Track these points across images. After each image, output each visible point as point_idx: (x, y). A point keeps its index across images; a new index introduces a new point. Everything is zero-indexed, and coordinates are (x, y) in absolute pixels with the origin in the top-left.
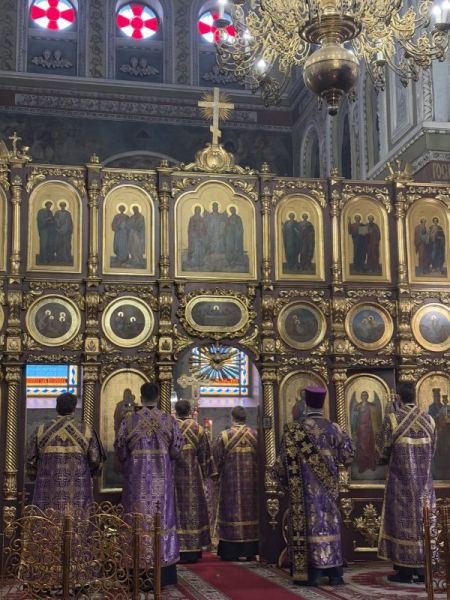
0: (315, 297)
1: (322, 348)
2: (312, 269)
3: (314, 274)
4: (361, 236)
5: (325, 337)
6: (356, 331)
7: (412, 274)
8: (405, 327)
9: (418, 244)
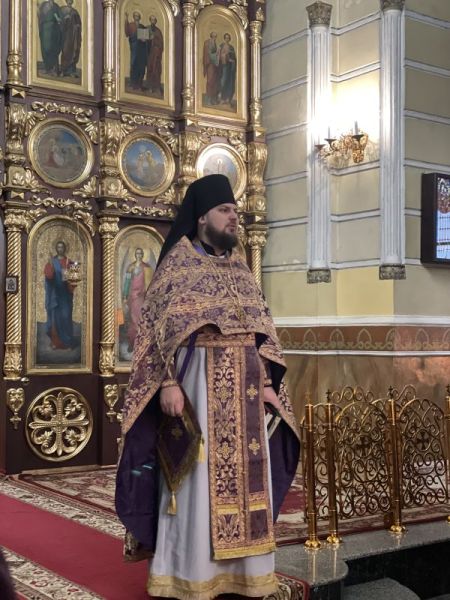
0: (79, 116)
1: (88, 188)
3: (79, 83)
4: (140, 41)
5: (92, 174)
7: (198, 102)
8: (188, 169)
9: (207, 64)
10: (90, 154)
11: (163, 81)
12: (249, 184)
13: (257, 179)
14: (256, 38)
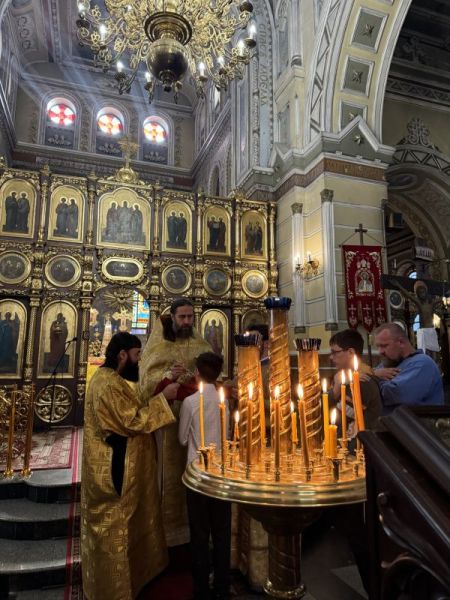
0: (185, 262)
1: (188, 293)
2: (185, 246)
4: (215, 229)
5: (191, 287)
6: (209, 283)
7: (243, 253)
8: (237, 282)
9: (248, 236)
10: (190, 278)
11: (226, 244)
12: (270, 288)
13: (274, 285)
14: (272, 222)
